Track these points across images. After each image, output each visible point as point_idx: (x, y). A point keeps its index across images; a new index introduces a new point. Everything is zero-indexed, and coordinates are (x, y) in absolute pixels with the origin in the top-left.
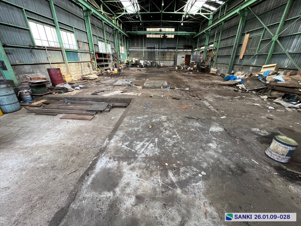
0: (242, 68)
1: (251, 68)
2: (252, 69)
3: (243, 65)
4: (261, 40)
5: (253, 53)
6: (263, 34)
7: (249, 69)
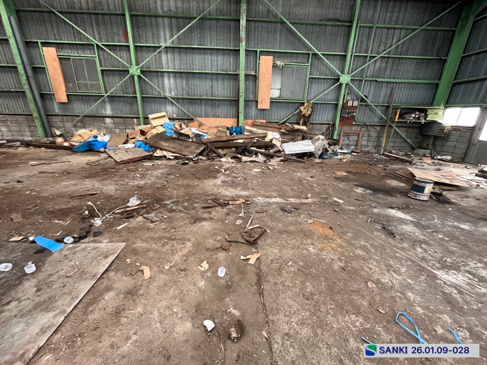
0: (81, 121)
1: (108, 120)
2: (114, 123)
3: (84, 116)
4: (99, 69)
5: (94, 92)
6: (97, 55)
7: (104, 123)
